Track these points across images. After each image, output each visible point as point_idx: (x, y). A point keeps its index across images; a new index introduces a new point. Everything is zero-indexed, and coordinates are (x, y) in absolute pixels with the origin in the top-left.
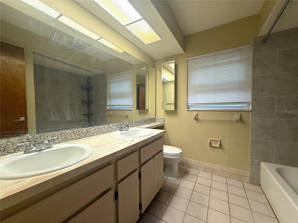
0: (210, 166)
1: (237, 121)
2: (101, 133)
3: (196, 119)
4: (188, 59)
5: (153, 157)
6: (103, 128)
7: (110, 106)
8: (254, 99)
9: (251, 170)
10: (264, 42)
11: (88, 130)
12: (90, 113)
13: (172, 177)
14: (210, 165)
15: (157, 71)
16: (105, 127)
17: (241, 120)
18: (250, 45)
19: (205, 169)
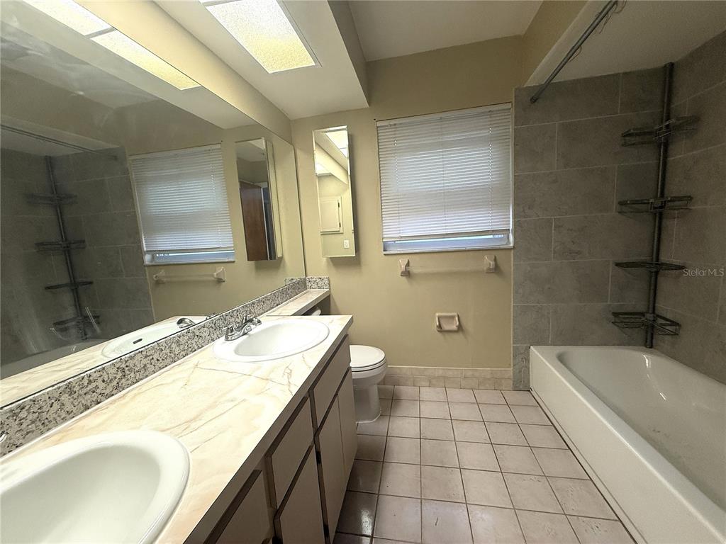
0: (441, 372)
1: (489, 271)
2: (169, 360)
3: (407, 274)
4: (379, 124)
5: (336, 395)
6: (173, 345)
7: (153, 253)
8: (517, 224)
9: (514, 365)
10: (534, 100)
11: (124, 366)
12: (79, 280)
13: (369, 419)
14: (439, 371)
15: (298, 152)
16: (178, 341)
17: (497, 269)
18: (509, 106)
19: (430, 382)
